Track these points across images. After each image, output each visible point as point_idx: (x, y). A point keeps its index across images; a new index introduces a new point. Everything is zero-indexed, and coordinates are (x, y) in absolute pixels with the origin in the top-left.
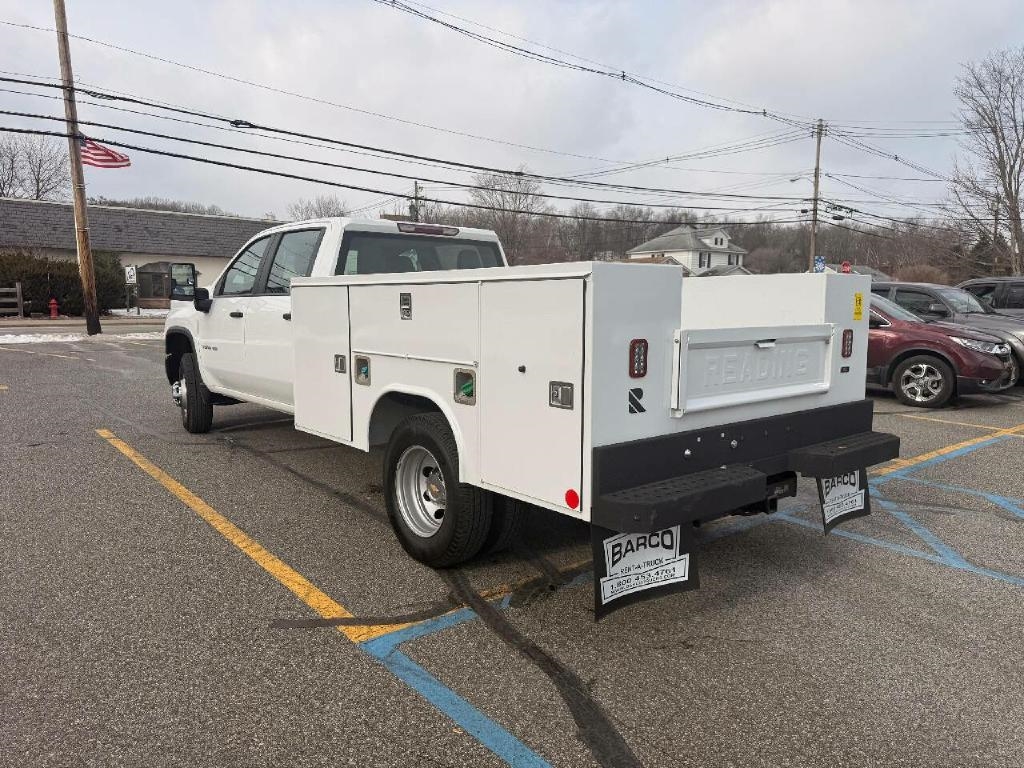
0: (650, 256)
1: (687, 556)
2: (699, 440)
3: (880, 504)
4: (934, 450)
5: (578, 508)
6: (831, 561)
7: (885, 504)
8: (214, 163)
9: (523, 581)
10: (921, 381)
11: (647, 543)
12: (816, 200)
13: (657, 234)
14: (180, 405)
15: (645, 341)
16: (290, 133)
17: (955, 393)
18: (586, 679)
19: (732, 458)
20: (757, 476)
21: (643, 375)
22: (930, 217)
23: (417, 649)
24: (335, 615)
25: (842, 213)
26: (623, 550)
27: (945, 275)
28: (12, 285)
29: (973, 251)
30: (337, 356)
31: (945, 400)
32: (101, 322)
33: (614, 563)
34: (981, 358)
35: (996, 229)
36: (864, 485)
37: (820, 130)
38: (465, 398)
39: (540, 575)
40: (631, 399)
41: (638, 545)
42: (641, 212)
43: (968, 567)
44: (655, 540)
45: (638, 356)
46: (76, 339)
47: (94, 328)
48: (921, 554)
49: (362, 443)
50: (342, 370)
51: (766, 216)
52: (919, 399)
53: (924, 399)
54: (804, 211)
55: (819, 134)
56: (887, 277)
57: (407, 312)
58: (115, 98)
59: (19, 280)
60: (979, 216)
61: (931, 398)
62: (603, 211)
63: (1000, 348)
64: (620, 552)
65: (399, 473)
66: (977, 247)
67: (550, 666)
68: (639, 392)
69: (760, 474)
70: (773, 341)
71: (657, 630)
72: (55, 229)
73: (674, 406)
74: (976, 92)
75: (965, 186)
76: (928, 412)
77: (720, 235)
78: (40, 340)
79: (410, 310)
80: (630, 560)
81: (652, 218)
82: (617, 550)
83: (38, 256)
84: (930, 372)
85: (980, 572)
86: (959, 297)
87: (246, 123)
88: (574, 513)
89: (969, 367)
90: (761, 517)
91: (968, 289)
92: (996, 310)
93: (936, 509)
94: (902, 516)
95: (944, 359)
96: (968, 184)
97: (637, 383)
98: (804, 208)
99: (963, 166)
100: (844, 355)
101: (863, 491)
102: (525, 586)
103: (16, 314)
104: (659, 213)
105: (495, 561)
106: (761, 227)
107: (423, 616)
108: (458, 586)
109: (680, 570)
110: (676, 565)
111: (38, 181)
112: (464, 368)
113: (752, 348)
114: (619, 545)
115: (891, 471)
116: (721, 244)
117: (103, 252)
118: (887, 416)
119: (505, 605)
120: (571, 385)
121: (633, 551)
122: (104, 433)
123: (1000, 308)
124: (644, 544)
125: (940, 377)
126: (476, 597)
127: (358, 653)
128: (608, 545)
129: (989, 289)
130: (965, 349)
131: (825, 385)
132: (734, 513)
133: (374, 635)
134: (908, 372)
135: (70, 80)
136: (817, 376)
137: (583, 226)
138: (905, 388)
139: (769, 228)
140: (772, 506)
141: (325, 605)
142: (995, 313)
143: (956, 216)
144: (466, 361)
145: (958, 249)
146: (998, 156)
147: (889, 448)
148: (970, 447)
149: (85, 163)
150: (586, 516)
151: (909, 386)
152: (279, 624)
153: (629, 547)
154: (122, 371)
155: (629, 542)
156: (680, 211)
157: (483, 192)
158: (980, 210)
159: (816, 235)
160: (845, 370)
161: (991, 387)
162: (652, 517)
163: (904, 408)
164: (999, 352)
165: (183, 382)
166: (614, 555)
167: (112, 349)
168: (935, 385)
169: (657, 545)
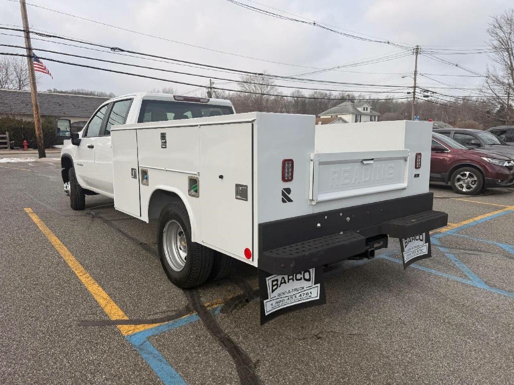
0: (330, 117)
1: (319, 285)
2: (326, 217)
3: (438, 249)
4: (471, 218)
5: (251, 259)
6: (409, 284)
7: (442, 249)
8: (115, 72)
9: (231, 297)
10: (466, 181)
11: (294, 278)
12: (415, 87)
13: (335, 105)
14: (68, 195)
15: (291, 160)
16: (146, 55)
17: (483, 187)
18: (254, 360)
19: (346, 227)
20: (360, 238)
21: (291, 180)
22: (474, 95)
23: (159, 340)
24: (118, 318)
25: (429, 94)
26: (279, 283)
27: (482, 126)
28: (5, 134)
29: (496, 113)
30: (132, 169)
31: (479, 190)
32: (46, 152)
33: (273, 291)
34: (498, 169)
35: (508, 101)
36: (428, 240)
37: (417, 51)
38: (194, 193)
39: (242, 292)
40: (283, 194)
41: (289, 280)
42: (326, 94)
43: (486, 287)
44: (299, 276)
45: (288, 169)
46: (32, 160)
47: (42, 155)
48: (460, 279)
49: (145, 218)
50: (135, 177)
51: (390, 96)
52: (464, 190)
53: (467, 190)
54: (408, 93)
55: (417, 53)
56: (452, 127)
57: (164, 145)
58: (50, 36)
59: (8, 131)
60: (500, 95)
61: (471, 189)
62: (307, 93)
63: (508, 163)
64: (277, 284)
65: (165, 235)
66: (499, 111)
67: (235, 351)
68: (288, 190)
69: (363, 237)
70: (372, 159)
71: (302, 328)
72: (27, 105)
73: (311, 198)
74: (498, 31)
75: (492, 80)
76: (469, 197)
77: (366, 106)
78: (13, 161)
79: (165, 142)
80: (283, 288)
81: (332, 97)
82: (274, 283)
83: (18, 118)
84: (470, 176)
85: (493, 290)
86: (487, 136)
87: (120, 49)
88: (249, 262)
89: (491, 173)
90: (365, 260)
91: (492, 132)
92: (507, 143)
93: (470, 252)
94: (451, 256)
95: (479, 169)
96: (494, 78)
97: (287, 185)
98: (409, 91)
99: (491, 69)
100: (416, 168)
101: (427, 244)
102: (231, 299)
103: (6, 148)
104: (336, 94)
105: (218, 284)
106: (388, 101)
107: (169, 318)
108: (194, 300)
109: (315, 293)
110: (312, 290)
111: (20, 81)
112: (194, 176)
113: (359, 164)
114: (277, 280)
115: (447, 230)
116: (367, 110)
117: (52, 116)
118: (447, 199)
119: (217, 312)
120: (246, 186)
121: (286, 283)
122: (28, 210)
123: (509, 142)
124: (293, 279)
125: (476, 179)
126: (203, 307)
127: (124, 343)
128: (269, 281)
129: (503, 132)
130: (489, 164)
131: (404, 185)
132: (349, 259)
133: (137, 331)
134: (459, 176)
135: (27, 27)
136: (400, 179)
137: (297, 102)
138: (457, 184)
139: (392, 102)
140: (372, 254)
141: (115, 312)
142: (506, 145)
143: (488, 95)
144: (193, 172)
145: (488, 112)
146: (509, 63)
147: (442, 220)
148: (491, 216)
149: (36, 70)
150: (255, 264)
151: (459, 183)
152: (85, 324)
153: (283, 281)
154: (50, 177)
155: (283, 278)
156: (347, 93)
157: (245, 84)
158: (500, 92)
159: (414, 105)
160: (417, 176)
161: (503, 184)
162: (292, 265)
163: (457, 195)
164: (508, 165)
165: (69, 183)
166: (273, 286)
167: (49, 165)
168: (473, 183)
169: (301, 279)
